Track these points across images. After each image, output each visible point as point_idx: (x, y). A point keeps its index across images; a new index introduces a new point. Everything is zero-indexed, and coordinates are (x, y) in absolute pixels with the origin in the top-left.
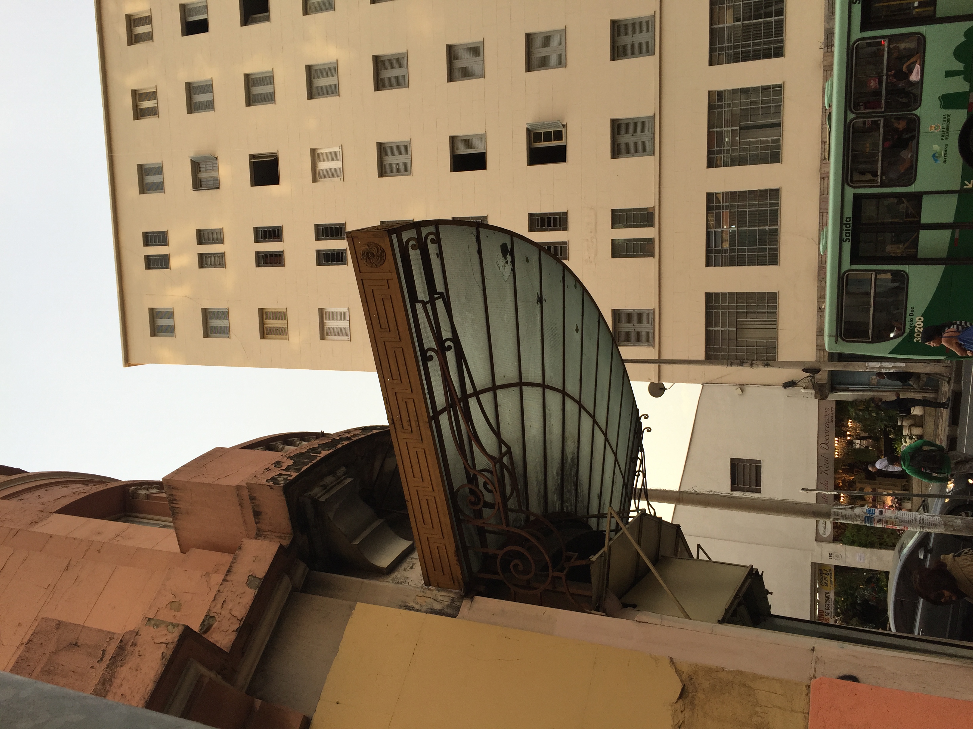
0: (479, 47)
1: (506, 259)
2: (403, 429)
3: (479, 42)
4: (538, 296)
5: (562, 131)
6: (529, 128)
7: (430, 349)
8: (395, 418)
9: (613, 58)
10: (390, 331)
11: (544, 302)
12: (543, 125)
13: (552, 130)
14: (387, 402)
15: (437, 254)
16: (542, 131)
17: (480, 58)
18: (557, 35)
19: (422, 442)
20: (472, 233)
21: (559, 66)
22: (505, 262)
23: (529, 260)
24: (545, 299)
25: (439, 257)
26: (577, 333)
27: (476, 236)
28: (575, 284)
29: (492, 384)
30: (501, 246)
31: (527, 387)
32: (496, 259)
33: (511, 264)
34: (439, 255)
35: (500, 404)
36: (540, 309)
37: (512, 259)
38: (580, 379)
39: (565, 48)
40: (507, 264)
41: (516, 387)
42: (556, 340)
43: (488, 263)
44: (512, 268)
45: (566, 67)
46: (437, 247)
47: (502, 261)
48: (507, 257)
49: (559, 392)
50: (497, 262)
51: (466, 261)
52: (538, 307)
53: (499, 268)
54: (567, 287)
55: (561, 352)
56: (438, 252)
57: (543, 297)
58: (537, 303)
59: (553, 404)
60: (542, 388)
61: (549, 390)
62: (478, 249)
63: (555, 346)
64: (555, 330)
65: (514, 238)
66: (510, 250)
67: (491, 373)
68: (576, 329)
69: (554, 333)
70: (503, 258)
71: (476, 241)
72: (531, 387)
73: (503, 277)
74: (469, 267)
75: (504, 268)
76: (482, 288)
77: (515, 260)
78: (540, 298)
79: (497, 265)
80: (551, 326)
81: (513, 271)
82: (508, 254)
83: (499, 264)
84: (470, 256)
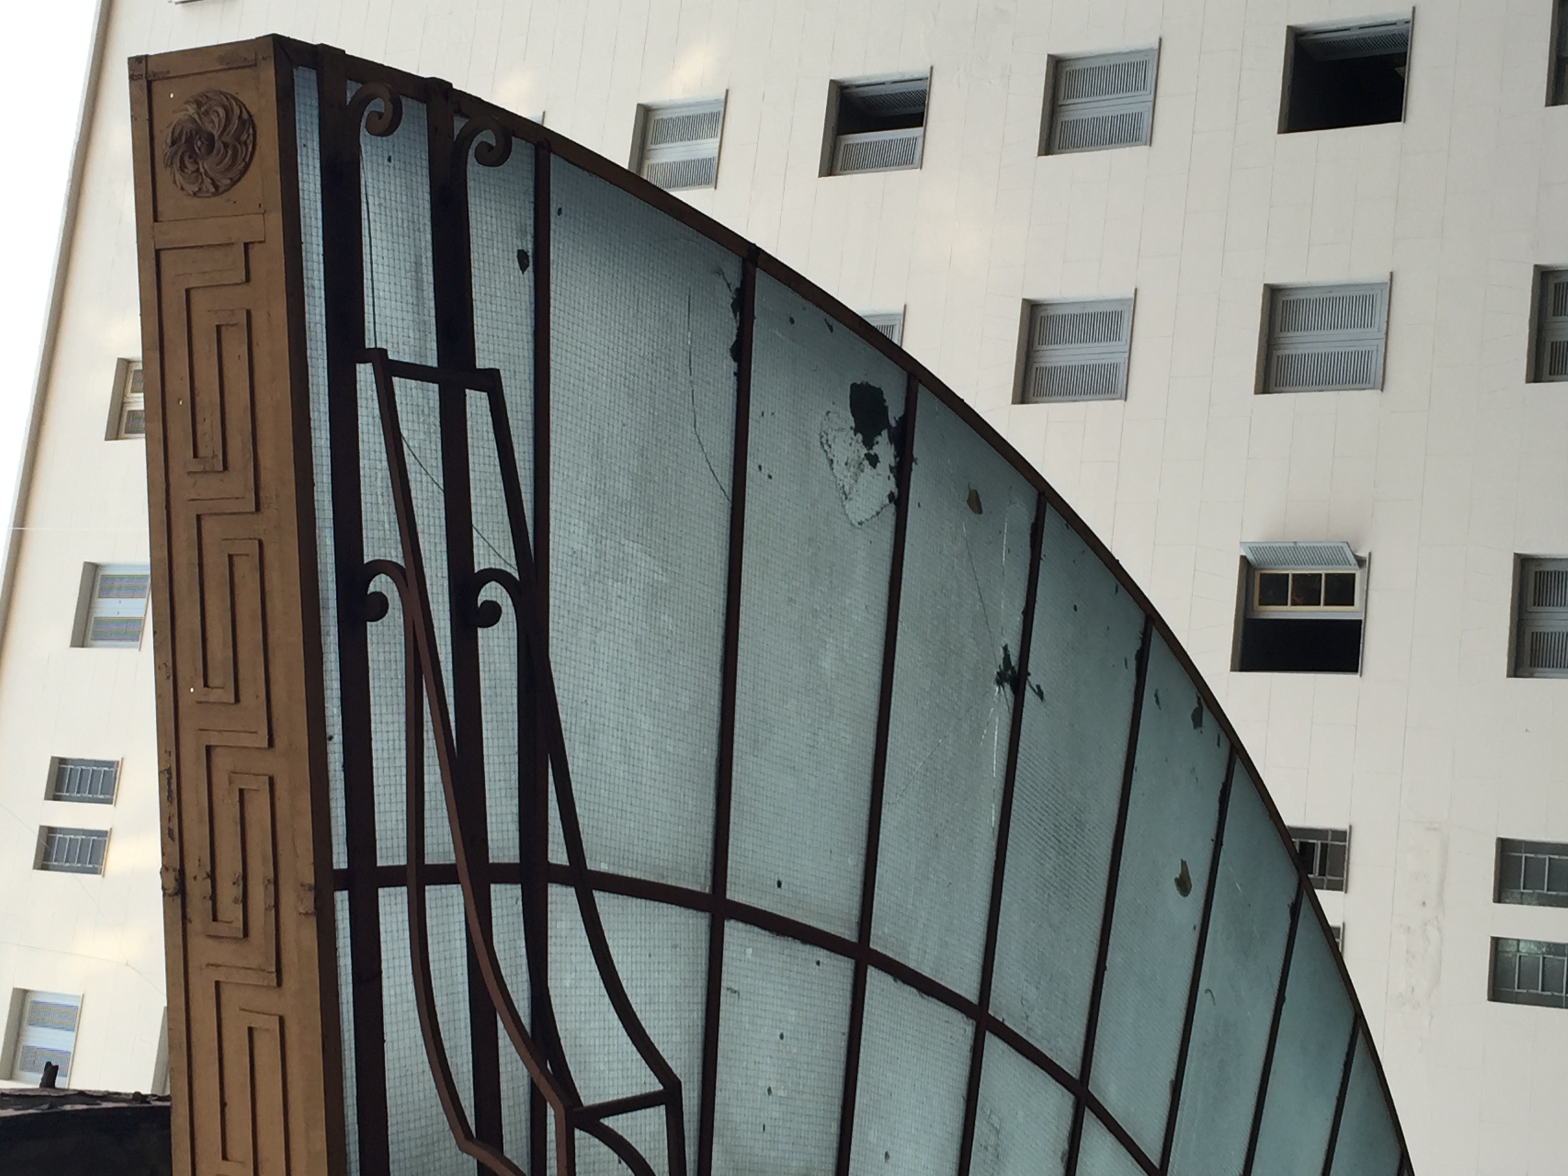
0: (1120, 314)
1: (869, 443)
2: (215, 919)
3: (1121, 301)
4: (1007, 658)
5: (1354, 575)
6: (1250, 557)
7: (381, 567)
8: (191, 868)
9: (1536, 375)
10: (226, 467)
11: (1029, 694)
12: (1295, 552)
13: (1323, 571)
14: (170, 791)
15: (522, 256)
16: (1290, 572)
17: (1123, 345)
18: (1365, 298)
19: (279, 983)
20: (719, 272)
21: (1364, 386)
22: (866, 455)
23: (983, 507)
24: (1042, 688)
25: (530, 268)
26: (1181, 897)
27: (737, 290)
28: (1196, 710)
29: (709, 883)
30: (854, 386)
31: (892, 980)
32: (822, 423)
33: (892, 476)
34: (528, 261)
35: (736, 988)
36: (1011, 711)
37: (898, 459)
38: (1172, 1082)
39: (1384, 336)
40: (869, 467)
41: (832, 954)
42: (1072, 867)
43: (776, 414)
44: (896, 491)
45: (1382, 390)
46: (530, 229)
47: (851, 445)
48: (877, 443)
49: (1057, 1080)
50: (823, 434)
51: (668, 352)
52: (999, 700)
53: (832, 461)
54: (1157, 702)
55: (1089, 927)
56: (529, 248)
57: (1029, 674)
58: (1000, 682)
59: (1021, 1113)
60: (971, 1021)
61: (1006, 1045)
62: (734, 339)
63: (1064, 888)
64: (1072, 827)
65: (922, 389)
66: (893, 423)
67: (710, 836)
68: (1178, 876)
69: (1065, 837)
70: (855, 435)
71: (732, 305)
72: (915, 991)
73: (842, 502)
74: (677, 380)
75: (856, 475)
76: (728, 490)
77: (911, 470)
78: (1013, 668)
79: (822, 443)
80: (1056, 805)
81: (895, 504)
82: (885, 433)
83: (830, 446)
84: (691, 347)
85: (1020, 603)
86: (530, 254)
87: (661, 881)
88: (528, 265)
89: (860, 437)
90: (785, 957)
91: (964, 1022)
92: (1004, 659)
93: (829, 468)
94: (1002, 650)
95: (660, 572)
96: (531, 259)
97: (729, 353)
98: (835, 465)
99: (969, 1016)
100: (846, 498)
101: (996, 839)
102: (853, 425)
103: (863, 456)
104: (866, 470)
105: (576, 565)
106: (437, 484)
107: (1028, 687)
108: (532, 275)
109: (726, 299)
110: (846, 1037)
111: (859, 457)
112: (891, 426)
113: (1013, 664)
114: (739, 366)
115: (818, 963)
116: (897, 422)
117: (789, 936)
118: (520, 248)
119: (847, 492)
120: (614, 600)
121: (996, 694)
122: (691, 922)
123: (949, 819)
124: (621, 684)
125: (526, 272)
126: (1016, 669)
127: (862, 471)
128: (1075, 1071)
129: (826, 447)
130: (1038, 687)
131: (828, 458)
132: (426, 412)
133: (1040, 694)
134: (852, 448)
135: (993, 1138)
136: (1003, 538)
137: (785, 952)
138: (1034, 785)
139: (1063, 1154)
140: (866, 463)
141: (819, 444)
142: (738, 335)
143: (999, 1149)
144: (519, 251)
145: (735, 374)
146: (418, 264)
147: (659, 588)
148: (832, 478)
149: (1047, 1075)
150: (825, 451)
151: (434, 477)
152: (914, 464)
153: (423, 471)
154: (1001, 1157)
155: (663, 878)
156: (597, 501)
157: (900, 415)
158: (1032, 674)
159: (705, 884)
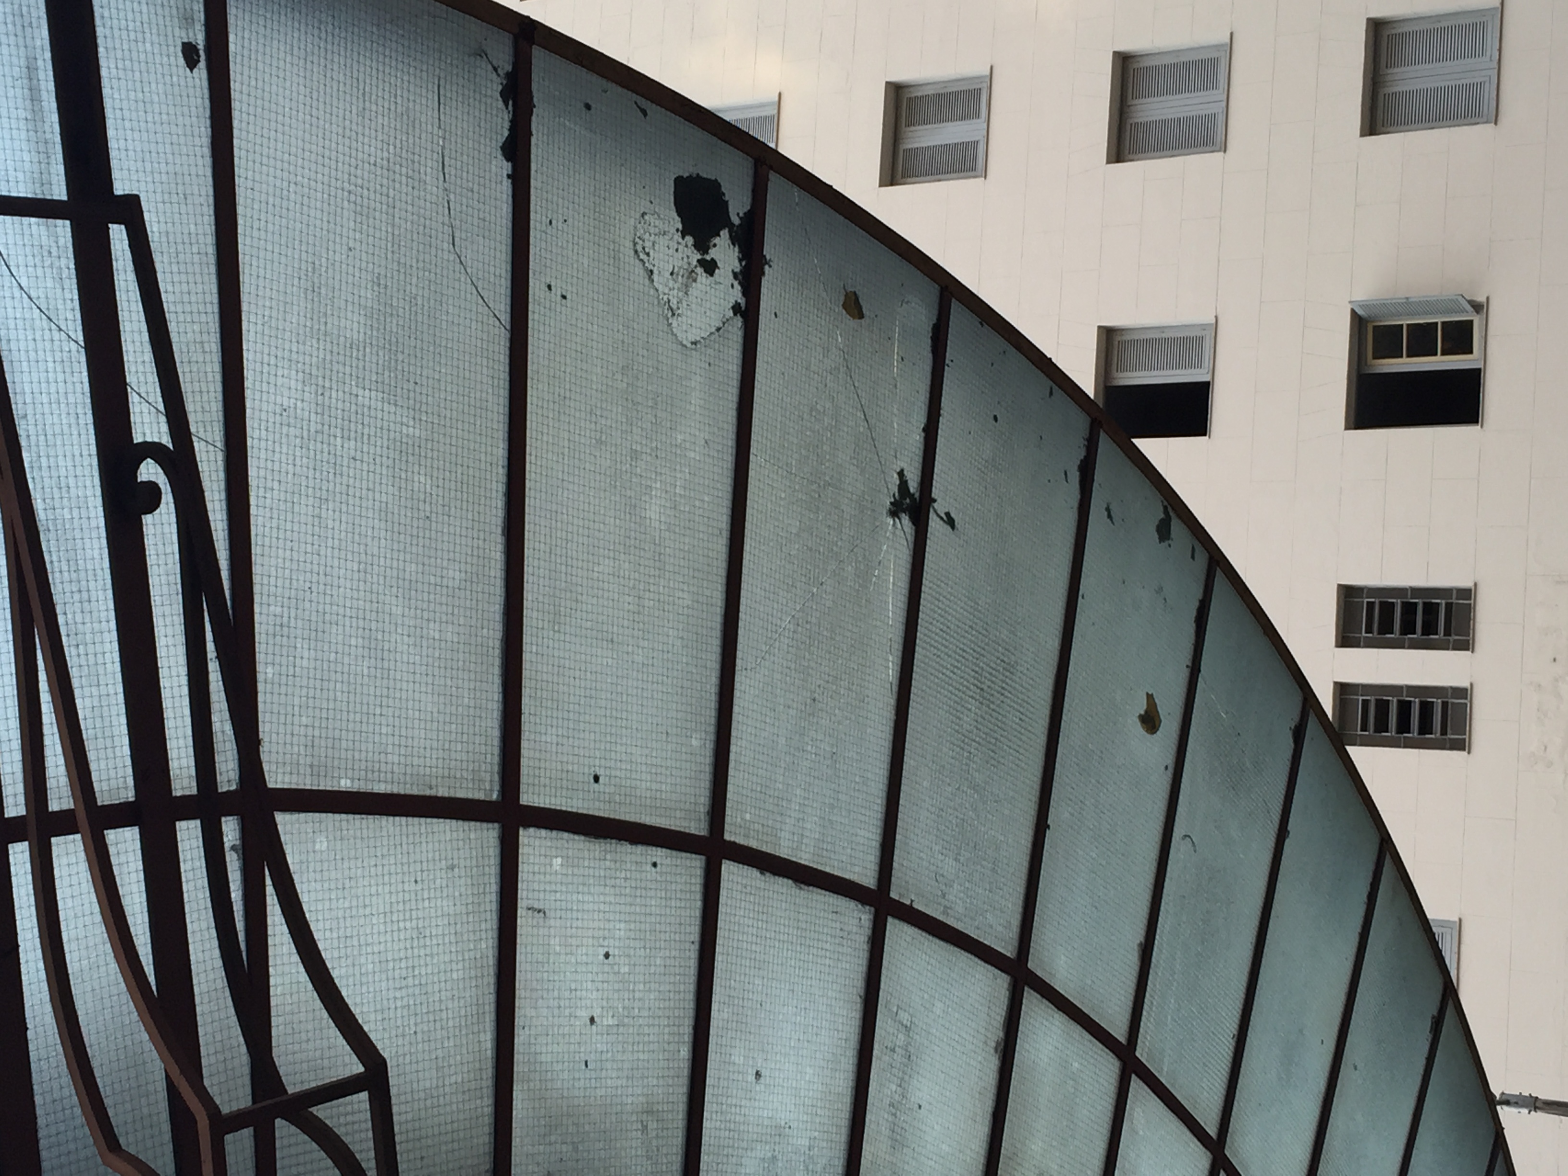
0: (1216, 60)
1: (702, 246)
3: (1216, 47)
4: (903, 485)
5: (1471, 322)
6: (1360, 312)
11: (935, 525)
12: (1408, 306)
13: (1439, 320)
15: (190, 53)
16: (1404, 323)
17: (1217, 94)
18: (1475, 25)
20: (481, 53)
21: (1473, 119)
22: (698, 261)
23: (864, 310)
24: (953, 515)
25: (202, 64)
26: (1148, 736)
27: (508, 75)
28: (1162, 521)
29: (497, 787)
30: (679, 181)
31: (758, 874)
32: (635, 227)
33: (736, 283)
34: (199, 56)
35: (541, 907)
36: (911, 546)
37: (744, 263)
38: (1140, 944)
39: (1496, 66)
40: (704, 275)
41: (674, 853)
42: (1000, 717)
43: (570, 221)
44: (742, 301)
45: (1496, 123)
46: (200, 17)
47: (677, 250)
48: (715, 245)
49: (986, 962)
50: (637, 240)
51: (411, 156)
52: (894, 533)
53: (652, 271)
54: (1110, 516)
55: (1024, 783)
56: (200, 40)
57: (935, 501)
58: (894, 513)
59: (939, 1005)
60: (868, 907)
61: (916, 930)
62: (506, 133)
63: (990, 743)
64: (998, 671)
65: (774, 177)
66: (736, 221)
67: (496, 733)
68: (1142, 713)
69: (989, 683)
70: (683, 238)
71: (502, 94)
72: (790, 882)
73: (668, 319)
74: (425, 190)
75: (687, 286)
76: (505, 318)
77: (763, 273)
78: (912, 496)
79: (636, 252)
80: (976, 648)
81: (742, 316)
82: (725, 233)
83: (648, 254)
84: (443, 147)
85: (919, 419)
86: (201, 47)
87: (428, 792)
88: (199, 61)
89: (689, 240)
90: (608, 863)
91: (860, 911)
92: (899, 486)
93: (647, 282)
94: (896, 476)
95: (411, 423)
96: (202, 53)
97: (499, 152)
98: (655, 277)
99: (864, 902)
100: (673, 315)
101: (895, 696)
102: (680, 227)
103: (695, 263)
104: (699, 280)
105: (289, 425)
106: (76, 342)
107: (932, 515)
108: (204, 74)
109: (494, 86)
110: (697, 946)
111: (689, 264)
112: (733, 225)
113: (912, 490)
114: (514, 168)
115: (655, 865)
116: (741, 218)
117: (612, 838)
118: (186, 40)
119: (674, 307)
120: (345, 463)
121: (890, 528)
122: (472, 836)
123: (831, 679)
124: (360, 563)
125: (195, 70)
126: (917, 495)
127: (695, 281)
128: (1010, 948)
129: (642, 256)
130: (948, 514)
131: (646, 269)
132: (54, 253)
133: (950, 522)
134: (680, 255)
135: (901, 1036)
136: (893, 344)
137: (608, 857)
138: (945, 628)
139: (998, 1043)
140: (699, 270)
141: (632, 253)
142: (511, 130)
143: (910, 1048)
144: (184, 44)
145: (509, 176)
146: (31, 69)
147: (410, 443)
148: (652, 292)
149: (973, 957)
150: (642, 260)
151: (70, 334)
152: (767, 267)
153: (54, 327)
154: (913, 1058)
155: (431, 788)
156: (315, 345)
157: (746, 210)
158: (939, 500)
159: (491, 790)
